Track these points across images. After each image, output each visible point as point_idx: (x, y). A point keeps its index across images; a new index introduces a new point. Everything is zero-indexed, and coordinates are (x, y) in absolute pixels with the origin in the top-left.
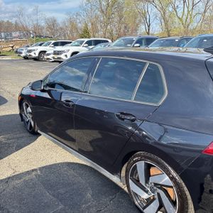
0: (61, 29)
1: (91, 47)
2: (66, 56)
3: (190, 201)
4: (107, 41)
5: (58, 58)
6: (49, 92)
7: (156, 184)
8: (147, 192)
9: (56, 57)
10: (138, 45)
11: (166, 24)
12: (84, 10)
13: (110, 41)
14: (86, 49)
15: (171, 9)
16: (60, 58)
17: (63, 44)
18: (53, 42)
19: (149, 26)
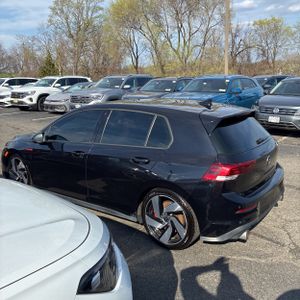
0: (10, 58)
1: (65, 88)
2: (31, 100)
3: (196, 220)
4: (86, 80)
5: (19, 102)
6: (50, 145)
7: (169, 214)
8: (161, 222)
9: (16, 100)
10: (128, 86)
11: (158, 57)
12: (46, 34)
13: (89, 79)
14: (58, 90)
15: (163, 38)
16: (22, 103)
17: (23, 82)
18: (7, 79)
19: (137, 59)
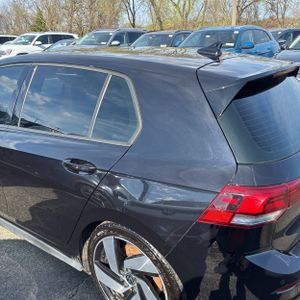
1: (46, 46)
4: (72, 37)
7: (134, 271)
8: (122, 283)
10: (116, 43)
13: (75, 36)
19: (134, 16)
